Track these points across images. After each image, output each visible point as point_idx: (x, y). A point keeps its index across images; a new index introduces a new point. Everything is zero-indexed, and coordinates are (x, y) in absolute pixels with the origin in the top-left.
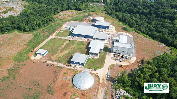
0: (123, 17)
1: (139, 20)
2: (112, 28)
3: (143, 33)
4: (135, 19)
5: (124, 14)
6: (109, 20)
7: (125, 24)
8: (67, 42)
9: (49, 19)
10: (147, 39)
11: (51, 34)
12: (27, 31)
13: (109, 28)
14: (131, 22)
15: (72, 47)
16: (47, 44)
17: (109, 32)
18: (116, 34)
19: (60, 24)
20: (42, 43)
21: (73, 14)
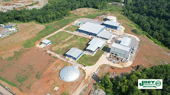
11: (61, 27)
12: (41, 23)
13: (118, 29)
15: (75, 41)
16: (54, 36)
17: (116, 32)
18: (122, 35)
19: (73, 20)
20: (51, 34)
21: (88, 12)
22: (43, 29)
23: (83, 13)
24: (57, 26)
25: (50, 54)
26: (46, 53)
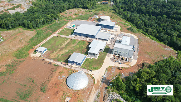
0: (131, 16)
1: (147, 21)
2: (117, 28)
3: (151, 35)
4: (144, 19)
5: (133, 14)
6: (116, 19)
7: (132, 24)
8: (69, 41)
9: (54, 17)
10: (153, 41)
11: (54, 32)
12: (30, 28)
13: (114, 28)
14: (139, 22)
15: (73, 46)
16: (49, 42)
17: (113, 32)
18: (120, 35)
19: (65, 23)
20: (44, 40)
21: (79, 13)
22: (33, 35)
23: (74, 15)
24: (48, 31)
25: (50, 63)
26: (44, 62)
